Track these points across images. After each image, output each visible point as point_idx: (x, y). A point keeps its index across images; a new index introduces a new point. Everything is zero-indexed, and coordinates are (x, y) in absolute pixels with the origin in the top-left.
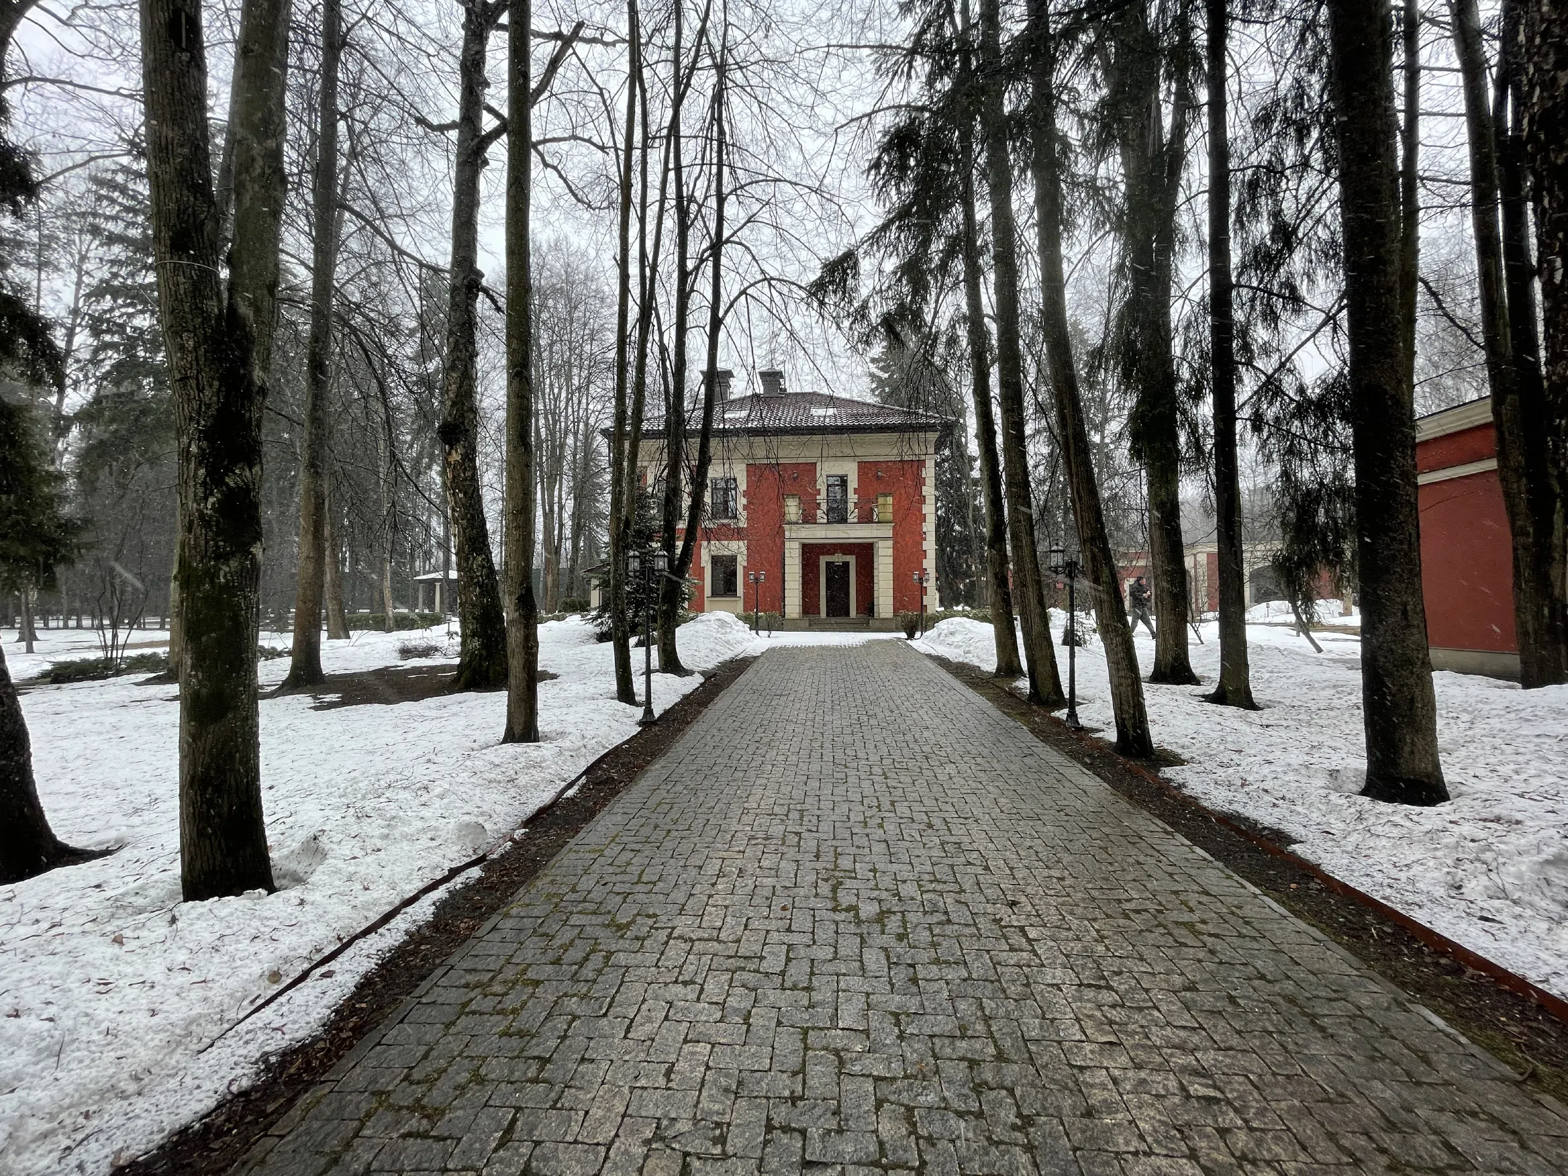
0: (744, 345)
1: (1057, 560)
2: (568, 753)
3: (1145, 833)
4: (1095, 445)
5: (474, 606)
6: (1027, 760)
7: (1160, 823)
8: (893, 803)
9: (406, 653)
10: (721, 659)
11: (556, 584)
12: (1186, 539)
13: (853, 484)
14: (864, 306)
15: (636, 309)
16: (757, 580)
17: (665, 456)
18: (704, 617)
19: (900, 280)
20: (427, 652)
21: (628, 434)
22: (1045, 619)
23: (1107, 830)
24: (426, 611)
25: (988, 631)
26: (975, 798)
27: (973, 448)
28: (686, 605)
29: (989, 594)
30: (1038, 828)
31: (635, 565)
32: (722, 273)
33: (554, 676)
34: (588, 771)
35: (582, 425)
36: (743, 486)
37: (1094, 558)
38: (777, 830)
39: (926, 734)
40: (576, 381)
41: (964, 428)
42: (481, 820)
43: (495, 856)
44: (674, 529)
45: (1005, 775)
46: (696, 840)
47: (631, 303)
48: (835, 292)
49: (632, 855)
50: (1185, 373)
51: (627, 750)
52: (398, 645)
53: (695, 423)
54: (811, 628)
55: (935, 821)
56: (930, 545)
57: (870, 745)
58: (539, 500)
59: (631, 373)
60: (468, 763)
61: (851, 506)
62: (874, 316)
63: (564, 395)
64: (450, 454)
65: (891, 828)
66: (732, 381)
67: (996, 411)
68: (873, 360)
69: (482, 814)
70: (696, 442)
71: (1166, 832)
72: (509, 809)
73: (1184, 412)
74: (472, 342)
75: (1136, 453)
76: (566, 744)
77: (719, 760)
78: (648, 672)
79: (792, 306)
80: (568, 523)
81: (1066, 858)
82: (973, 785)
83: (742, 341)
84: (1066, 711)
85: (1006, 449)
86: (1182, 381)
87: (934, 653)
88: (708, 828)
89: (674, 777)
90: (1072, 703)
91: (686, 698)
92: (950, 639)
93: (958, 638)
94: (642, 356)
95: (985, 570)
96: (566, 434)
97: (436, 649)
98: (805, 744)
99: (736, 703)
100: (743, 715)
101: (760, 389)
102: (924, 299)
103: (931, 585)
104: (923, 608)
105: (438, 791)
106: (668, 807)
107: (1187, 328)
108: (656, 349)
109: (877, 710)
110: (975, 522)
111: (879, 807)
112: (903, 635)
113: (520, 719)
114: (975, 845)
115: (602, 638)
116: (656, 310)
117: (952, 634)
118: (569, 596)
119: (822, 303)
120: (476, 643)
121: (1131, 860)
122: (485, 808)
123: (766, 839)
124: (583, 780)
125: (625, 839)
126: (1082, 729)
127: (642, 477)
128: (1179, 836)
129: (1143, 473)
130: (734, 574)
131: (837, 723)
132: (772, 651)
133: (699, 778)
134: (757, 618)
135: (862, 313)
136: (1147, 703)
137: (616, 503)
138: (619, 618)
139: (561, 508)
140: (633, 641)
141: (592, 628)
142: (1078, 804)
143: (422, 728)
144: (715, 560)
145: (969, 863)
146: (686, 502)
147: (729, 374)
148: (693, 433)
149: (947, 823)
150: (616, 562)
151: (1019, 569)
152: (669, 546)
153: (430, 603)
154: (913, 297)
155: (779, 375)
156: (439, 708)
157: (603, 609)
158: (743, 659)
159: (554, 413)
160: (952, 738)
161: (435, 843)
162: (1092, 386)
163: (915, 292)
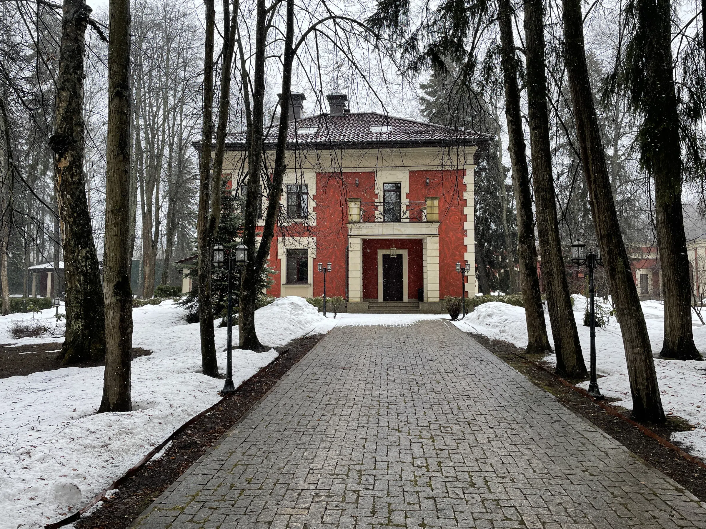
0: (313, 72)
1: (578, 253)
2: (156, 421)
3: (659, 491)
4: (609, 157)
5: (78, 292)
6: (556, 426)
7: (671, 481)
8: (439, 464)
9: (18, 332)
10: (293, 337)
11: (153, 274)
12: (688, 235)
13: (405, 189)
14: (414, 39)
15: (222, 41)
16: (325, 270)
17: (247, 165)
18: (279, 301)
19: (444, 16)
20: (37, 332)
21: (214, 146)
22: (569, 304)
23: (627, 489)
24: (39, 297)
25: (520, 312)
26: (510, 459)
27: (506, 160)
28: (264, 291)
29: (520, 282)
30: (565, 486)
31: (219, 257)
32: (295, 11)
33: (148, 353)
34: (174, 436)
35: (176, 139)
36: (313, 191)
37: (610, 252)
38: (338, 488)
39: (468, 402)
40: (171, 101)
41: (498, 144)
42: (76, 482)
43: (87, 514)
44: (254, 227)
45: (537, 439)
46: (267, 498)
47: (216, 36)
48: (388, 26)
49: (210, 512)
50: (685, 96)
51: (209, 418)
52: (12, 326)
53: (272, 138)
54: (370, 310)
55: (476, 480)
56: (470, 241)
57: (420, 413)
58: (139, 203)
59: (218, 94)
60: (67, 430)
61: (404, 208)
62: (422, 46)
63: (161, 112)
64: (59, 161)
65: (438, 486)
66: (304, 103)
67: (526, 128)
68: (423, 87)
69: (77, 476)
70: (272, 154)
71: (677, 489)
72: (102, 471)
73: (685, 129)
74: (80, 66)
75: (645, 162)
76: (155, 412)
77: (290, 426)
78: (230, 349)
79: (353, 40)
80: (164, 222)
81: (591, 514)
82: (510, 447)
83: (312, 69)
84: (588, 382)
85: (534, 159)
86: (682, 102)
87: (474, 332)
88: (278, 486)
89: (250, 441)
90: (593, 376)
91: (263, 370)
92: (488, 320)
93: (494, 320)
94: (226, 80)
95: (516, 261)
96: (163, 146)
97: (45, 329)
98: (364, 411)
99: (305, 376)
100: (311, 385)
101: (327, 109)
102: (464, 34)
103: (471, 274)
104: (465, 293)
105: (39, 455)
106: (242, 468)
107: (685, 59)
108: (238, 74)
109: (426, 381)
110: (508, 221)
111: (427, 467)
112: (448, 317)
113: (115, 389)
114: (512, 502)
115: (191, 319)
116: (239, 41)
117: (490, 316)
118: (164, 282)
119: (378, 37)
120: (79, 324)
121: (647, 515)
122: (81, 471)
123: (329, 496)
124: (170, 444)
125: (204, 498)
126: (603, 398)
127: (227, 182)
128: (688, 493)
129: (652, 180)
130: (306, 265)
131: (391, 392)
132: (336, 330)
133: (271, 442)
134: (325, 301)
135: (412, 43)
136: (658, 376)
137: (203, 205)
138: (205, 302)
139: (158, 208)
140: (217, 322)
141: (182, 311)
142: (601, 465)
143: (29, 399)
144: (291, 254)
145: (507, 519)
146: (265, 203)
147: (302, 97)
148: (271, 146)
149: (486, 482)
150: (203, 254)
151: (546, 261)
152: (249, 241)
153: (42, 289)
154: (455, 32)
155: (344, 98)
156: (45, 381)
157: (193, 294)
158: (311, 337)
159: (152, 128)
160: (490, 406)
161: (34, 503)
162: (606, 107)
163: (456, 27)
